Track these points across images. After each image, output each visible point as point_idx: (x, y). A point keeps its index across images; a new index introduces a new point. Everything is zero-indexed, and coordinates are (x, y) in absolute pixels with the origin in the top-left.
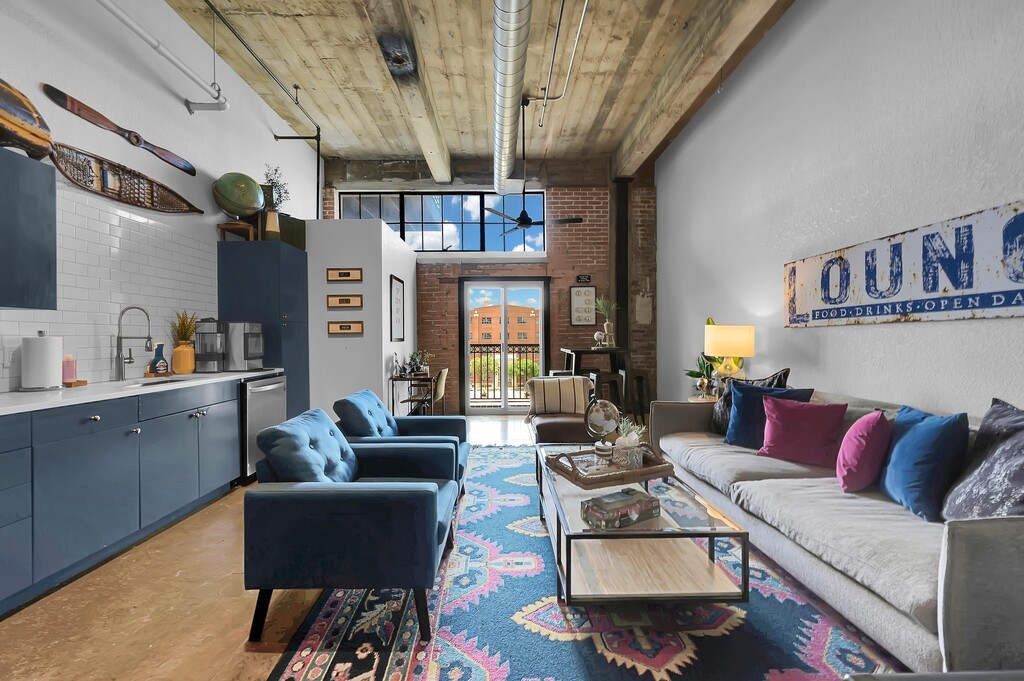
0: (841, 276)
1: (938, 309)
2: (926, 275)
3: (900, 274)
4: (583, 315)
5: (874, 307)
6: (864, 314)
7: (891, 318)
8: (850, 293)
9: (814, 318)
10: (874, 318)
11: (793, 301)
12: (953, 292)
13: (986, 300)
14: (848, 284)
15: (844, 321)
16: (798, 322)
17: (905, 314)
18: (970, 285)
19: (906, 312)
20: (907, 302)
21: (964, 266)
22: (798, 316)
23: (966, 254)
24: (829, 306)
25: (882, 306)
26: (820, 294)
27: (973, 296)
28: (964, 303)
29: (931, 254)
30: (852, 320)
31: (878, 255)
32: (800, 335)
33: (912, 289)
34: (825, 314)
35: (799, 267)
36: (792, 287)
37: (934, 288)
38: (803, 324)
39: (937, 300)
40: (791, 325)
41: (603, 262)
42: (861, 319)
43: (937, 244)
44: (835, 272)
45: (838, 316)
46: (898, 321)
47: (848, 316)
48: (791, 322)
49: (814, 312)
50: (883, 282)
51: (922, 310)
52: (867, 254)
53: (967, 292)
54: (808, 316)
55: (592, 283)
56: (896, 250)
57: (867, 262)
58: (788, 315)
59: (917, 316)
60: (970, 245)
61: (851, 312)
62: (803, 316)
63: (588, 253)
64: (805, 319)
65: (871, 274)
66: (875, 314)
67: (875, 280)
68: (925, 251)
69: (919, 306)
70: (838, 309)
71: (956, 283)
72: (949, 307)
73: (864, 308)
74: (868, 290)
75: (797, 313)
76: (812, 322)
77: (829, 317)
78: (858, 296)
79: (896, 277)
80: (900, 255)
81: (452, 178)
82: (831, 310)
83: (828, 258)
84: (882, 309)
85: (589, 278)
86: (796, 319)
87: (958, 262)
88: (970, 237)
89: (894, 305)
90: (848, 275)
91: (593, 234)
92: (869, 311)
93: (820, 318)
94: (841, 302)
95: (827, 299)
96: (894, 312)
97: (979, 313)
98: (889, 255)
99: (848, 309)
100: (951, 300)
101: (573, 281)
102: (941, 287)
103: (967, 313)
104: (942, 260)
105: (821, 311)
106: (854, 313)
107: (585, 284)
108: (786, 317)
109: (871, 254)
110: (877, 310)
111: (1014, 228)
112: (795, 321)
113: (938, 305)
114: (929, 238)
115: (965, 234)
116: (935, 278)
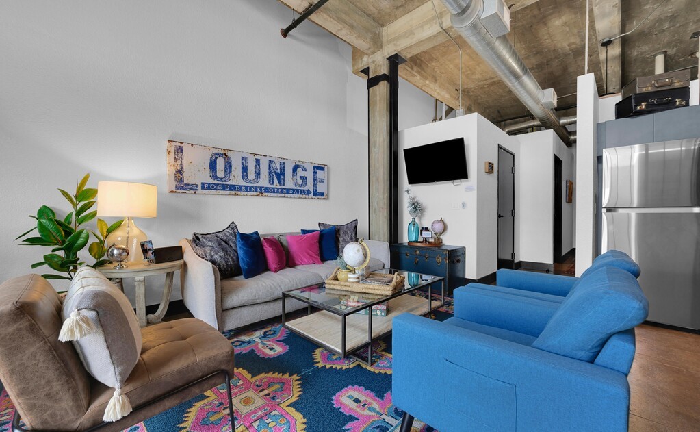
0: (226, 165)
1: (274, 192)
2: (270, 177)
3: (259, 174)
5: (246, 187)
6: (241, 190)
7: (256, 194)
8: (232, 177)
9: (203, 188)
10: (246, 193)
11: (180, 172)
12: (279, 186)
13: (288, 191)
14: (230, 171)
15: (228, 192)
16: (186, 189)
17: (261, 193)
18: (284, 185)
19: (262, 191)
20: (262, 187)
21: (282, 177)
22: (186, 185)
23: (283, 173)
24: (216, 182)
25: (250, 187)
26: (208, 173)
27: (285, 189)
28: (282, 191)
29: (272, 169)
30: (233, 192)
31: (249, 160)
32: (185, 200)
33: (264, 182)
34: (213, 187)
35: (186, 148)
36: (179, 162)
37: (273, 183)
38: (193, 192)
39: (273, 188)
40: (178, 191)
42: (239, 193)
43: (274, 165)
44: (221, 163)
45: (224, 189)
46: (258, 195)
47: (231, 190)
48: (177, 188)
49: (203, 184)
50: (251, 176)
51: (268, 192)
52: (243, 158)
53: (283, 187)
54: (197, 186)
56: (258, 161)
57: (242, 163)
58: (174, 183)
59: (266, 194)
60: (284, 170)
61: (232, 188)
62: (192, 185)
64: (194, 187)
65: (245, 169)
66: (247, 191)
67: (247, 173)
68: (270, 167)
69: (267, 190)
70: (223, 185)
71: (280, 183)
72: (277, 192)
73: (241, 187)
74: (243, 177)
75: (186, 182)
76: (200, 190)
77: (216, 189)
78: (236, 178)
79: (258, 174)
80: (259, 165)
82: (218, 185)
83: (216, 151)
84: (250, 189)
86: (181, 184)
87: (280, 175)
88: (284, 167)
89: (256, 188)
90: (231, 167)
92: (244, 189)
93: (208, 188)
94: (226, 181)
95: (215, 177)
96: (256, 191)
97: (286, 195)
98: (254, 163)
99: (231, 186)
100: (278, 189)
102: (275, 183)
103: (283, 195)
104: (275, 172)
105: (209, 184)
106: (235, 189)
108: (169, 183)
109: (244, 159)
110: (247, 189)
111: (295, 169)
112: (182, 188)
113: (274, 191)
114: (271, 162)
115: (282, 165)
116: (273, 179)
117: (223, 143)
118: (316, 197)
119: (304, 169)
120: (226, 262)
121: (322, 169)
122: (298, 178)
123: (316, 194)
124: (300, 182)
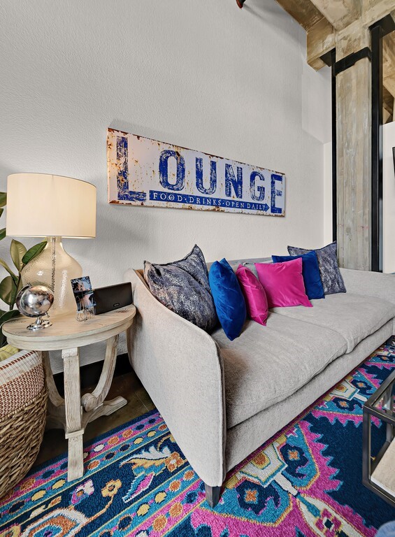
0: (178, 168)
1: (230, 206)
2: (226, 186)
3: (215, 181)
5: (201, 198)
6: (195, 203)
7: (211, 208)
8: (185, 184)
9: (152, 198)
10: (201, 206)
11: (123, 174)
12: (236, 199)
13: (245, 205)
14: (183, 177)
15: (181, 205)
16: (131, 199)
17: (217, 206)
18: (241, 197)
19: (219, 204)
20: (218, 199)
21: (240, 187)
22: (131, 192)
23: (240, 182)
24: (166, 190)
25: (206, 199)
26: (158, 177)
27: (242, 202)
28: (239, 205)
29: (228, 175)
30: (187, 205)
31: (203, 163)
32: (129, 215)
33: (220, 192)
34: (163, 197)
35: (131, 141)
36: (122, 160)
37: (229, 195)
38: (139, 203)
39: (231, 201)
40: (121, 201)
42: (193, 206)
43: (231, 171)
44: (172, 163)
45: (175, 201)
46: (214, 210)
47: (183, 202)
48: (120, 197)
49: (151, 192)
50: (207, 185)
51: (224, 206)
52: (197, 160)
53: (241, 200)
54: (144, 194)
56: (213, 164)
57: (197, 165)
58: (117, 190)
59: (223, 208)
60: (241, 177)
61: (185, 199)
62: (138, 193)
64: (141, 197)
65: (199, 174)
66: (202, 204)
67: (202, 180)
68: (226, 173)
69: (223, 203)
70: (176, 195)
71: (237, 195)
72: (234, 207)
73: (195, 198)
74: (197, 185)
75: (131, 189)
76: (148, 202)
77: (167, 200)
78: (190, 187)
79: (213, 182)
80: (215, 169)
82: (169, 194)
83: (167, 148)
84: (206, 201)
86: (127, 195)
87: (235, 183)
88: (241, 174)
89: (212, 199)
90: (183, 170)
92: (198, 200)
93: (158, 199)
94: (178, 190)
95: (165, 183)
96: (212, 205)
97: (244, 210)
98: (210, 167)
99: (184, 196)
100: (235, 202)
102: (232, 196)
103: (240, 210)
104: (232, 180)
105: (159, 193)
106: (188, 200)
108: (112, 192)
109: (199, 161)
110: (203, 201)
111: (253, 176)
112: (126, 197)
113: (231, 204)
114: (228, 166)
115: (240, 170)
116: (230, 189)
117: (175, 138)
118: (274, 214)
119: (262, 178)
120: (202, 312)
121: (280, 178)
122: (256, 189)
123: (274, 210)
124: (258, 194)
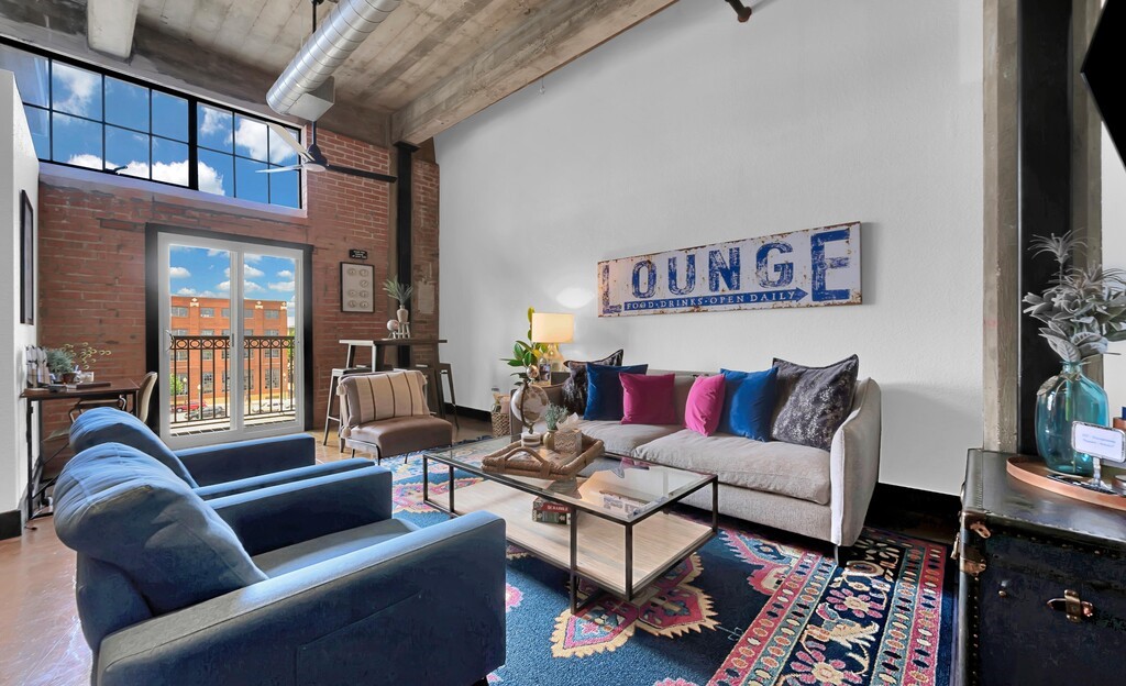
0: (649, 276)
1: (718, 303)
2: (711, 280)
3: (693, 277)
4: (359, 300)
5: (675, 301)
6: (667, 306)
7: (688, 309)
8: (656, 289)
9: (626, 309)
10: (675, 309)
11: (606, 294)
12: (728, 292)
13: (747, 298)
14: (655, 282)
15: (652, 311)
16: (612, 312)
17: (697, 306)
18: (738, 288)
19: (699, 304)
20: (698, 298)
21: (734, 275)
22: (611, 307)
23: (736, 268)
24: (638, 299)
25: (681, 300)
26: (631, 289)
27: (740, 295)
28: (735, 299)
29: (714, 264)
30: (658, 310)
31: (678, 262)
32: (613, 322)
33: (702, 289)
34: (636, 305)
35: (612, 266)
36: (606, 283)
37: (716, 289)
38: (617, 314)
39: (718, 297)
40: (604, 315)
41: (380, 237)
42: (665, 310)
43: (718, 258)
44: (644, 274)
45: (647, 308)
46: (693, 311)
47: (655, 307)
48: (604, 312)
49: (626, 304)
50: (682, 283)
51: (708, 304)
52: (670, 260)
53: (737, 292)
54: (620, 307)
55: (369, 261)
56: (691, 259)
57: (670, 266)
58: (602, 307)
59: (705, 308)
60: (738, 261)
61: (657, 304)
62: (616, 307)
63: (364, 223)
64: (618, 309)
65: (672, 275)
66: (675, 306)
67: (676, 280)
68: (711, 262)
69: (706, 301)
70: (647, 302)
71: (730, 286)
72: (725, 302)
73: (667, 301)
74: (670, 287)
75: (611, 304)
76: (623, 312)
77: (639, 309)
78: (662, 291)
79: (691, 279)
80: (693, 264)
81: (132, 53)
82: (641, 302)
83: (638, 260)
84: (681, 302)
85: (366, 254)
86: (609, 309)
87: (730, 272)
88: (738, 256)
89: (689, 299)
90: (655, 276)
91: (369, 202)
92: (671, 303)
93: (631, 309)
94: (649, 296)
95: (637, 293)
96: (689, 305)
97: (743, 306)
98: (686, 263)
99: (655, 302)
100: (726, 297)
101: (344, 256)
102: (720, 288)
103: (736, 306)
104: (721, 269)
105: (632, 303)
106: (660, 305)
107: (361, 261)
108: (597, 308)
109: (672, 261)
110: (676, 303)
111: (762, 255)
112: (608, 311)
113: (718, 301)
114: (713, 253)
115: (735, 254)
116: (717, 282)
117: (642, 249)
118: (822, 303)
119: (786, 249)
121: (840, 235)
122: (770, 268)
123: (821, 295)
124: (775, 276)
